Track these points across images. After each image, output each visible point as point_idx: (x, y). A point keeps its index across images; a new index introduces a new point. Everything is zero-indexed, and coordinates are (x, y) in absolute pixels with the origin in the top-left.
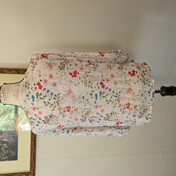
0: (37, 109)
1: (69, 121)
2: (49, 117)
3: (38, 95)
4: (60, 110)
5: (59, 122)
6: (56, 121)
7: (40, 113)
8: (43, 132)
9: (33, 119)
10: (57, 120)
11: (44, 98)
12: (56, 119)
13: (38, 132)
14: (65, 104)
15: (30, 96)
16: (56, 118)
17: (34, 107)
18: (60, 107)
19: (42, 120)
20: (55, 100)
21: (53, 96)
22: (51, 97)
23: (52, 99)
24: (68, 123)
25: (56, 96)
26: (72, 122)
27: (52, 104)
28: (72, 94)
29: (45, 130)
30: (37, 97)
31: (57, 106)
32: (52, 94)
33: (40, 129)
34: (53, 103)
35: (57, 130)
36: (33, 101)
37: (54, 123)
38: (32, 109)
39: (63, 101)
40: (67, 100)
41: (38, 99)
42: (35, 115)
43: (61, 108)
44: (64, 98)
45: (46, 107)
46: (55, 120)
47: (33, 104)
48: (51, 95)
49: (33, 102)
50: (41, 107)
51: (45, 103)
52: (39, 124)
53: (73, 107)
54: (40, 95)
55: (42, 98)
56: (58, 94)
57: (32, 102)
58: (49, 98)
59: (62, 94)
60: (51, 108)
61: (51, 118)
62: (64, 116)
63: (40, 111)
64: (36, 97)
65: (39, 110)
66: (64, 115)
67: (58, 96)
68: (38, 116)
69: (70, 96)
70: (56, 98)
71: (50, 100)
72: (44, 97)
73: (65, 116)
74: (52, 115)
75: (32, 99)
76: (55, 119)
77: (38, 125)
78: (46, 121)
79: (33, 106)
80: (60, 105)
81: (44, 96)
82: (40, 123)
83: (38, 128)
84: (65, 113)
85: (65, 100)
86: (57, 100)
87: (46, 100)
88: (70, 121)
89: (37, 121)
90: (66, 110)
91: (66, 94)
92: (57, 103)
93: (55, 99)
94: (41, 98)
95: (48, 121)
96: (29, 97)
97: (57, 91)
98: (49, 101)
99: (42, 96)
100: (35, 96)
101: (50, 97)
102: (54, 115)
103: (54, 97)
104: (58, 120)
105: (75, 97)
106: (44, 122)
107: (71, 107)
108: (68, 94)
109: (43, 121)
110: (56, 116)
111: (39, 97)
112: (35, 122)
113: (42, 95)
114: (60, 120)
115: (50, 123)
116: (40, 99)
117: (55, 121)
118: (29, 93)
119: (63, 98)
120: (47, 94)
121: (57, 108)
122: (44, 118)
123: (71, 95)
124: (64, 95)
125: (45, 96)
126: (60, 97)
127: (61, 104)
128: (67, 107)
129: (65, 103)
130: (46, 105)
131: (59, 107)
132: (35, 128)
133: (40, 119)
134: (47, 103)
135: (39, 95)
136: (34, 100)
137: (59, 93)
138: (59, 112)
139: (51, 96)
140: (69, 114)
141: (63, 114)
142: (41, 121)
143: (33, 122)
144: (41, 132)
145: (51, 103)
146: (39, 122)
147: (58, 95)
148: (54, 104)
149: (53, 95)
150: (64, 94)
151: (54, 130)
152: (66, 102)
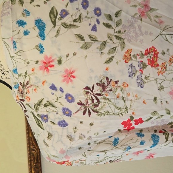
0: (55, 63)
1: (155, 99)
2: (97, 89)
3: (56, 17)
4: (130, 63)
5: (128, 107)
6: (121, 104)
7: (69, 76)
8: (80, 148)
9: (45, 106)
10: (123, 98)
11: (75, 24)
12: (121, 95)
13: (64, 148)
14: (141, 41)
15: (30, 22)
16: (119, 92)
17: (46, 57)
18: (129, 51)
19: (77, 101)
20: (111, 31)
21: (103, 19)
22: (98, 22)
23: (101, 28)
24: (154, 108)
25: (109, 17)
26: (164, 102)
27: (104, 43)
28: (152, 14)
29: (85, 141)
30: (54, 23)
31: (119, 49)
32: (97, 12)
33: (71, 139)
34: (106, 39)
35: (122, 137)
36: (42, 36)
37: (113, 107)
38: (41, 68)
39: (132, 34)
40: (143, 30)
41: (57, 28)
42: (53, 87)
43: (132, 54)
44: (136, 25)
45: (85, 52)
46: (118, 97)
47: (41, 49)
48: (96, 14)
49: (42, 42)
50: (71, 55)
51: (81, 38)
52: (66, 119)
53: (164, 53)
54: (62, 17)
55: (69, 23)
56: (115, 12)
57: (39, 41)
58: (92, 24)
59: (127, 13)
60: (103, 56)
61: (104, 90)
62: (141, 84)
63: (66, 71)
64: (49, 25)
65: (65, 65)
66: (143, 77)
67: (117, 19)
68: (62, 90)
69: (150, 19)
70: (111, 23)
71: (94, 29)
72: (75, 21)
73: (144, 82)
74: (107, 79)
75: (38, 30)
76: (117, 93)
77: (63, 124)
78: (90, 102)
79: (41, 57)
80: (128, 46)
81: (74, 18)
82: (69, 114)
83: (65, 134)
84: (145, 71)
85: (137, 29)
86: (117, 30)
87: (84, 28)
88: (158, 101)
89: (60, 108)
90: (145, 60)
91: (136, 14)
92: (118, 38)
93: (108, 26)
94: (65, 26)
95: (95, 101)
96: (26, 28)
97: (110, 4)
98: (93, 33)
99: (68, 20)
100: (46, 19)
101: (94, 22)
102: (114, 80)
103: (107, 21)
104: (125, 96)
105: (161, 22)
106: (83, 108)
107: (159, 50)
108: (142, 14)
109: (80, 104)
110: (120, 84)
111: (59, 23)
112: (52, 117)
113: (68, 16)
114: (131, 97)
115: (102, 111)
116: (63, 29)
117: (118, 100)
118: (27, 13)
119: (132, 25)
120: (84, 12)
121: (119, 55)
122: (82, 91)
123: (152, 18)
124: (133, 17)
125: (77, 17)
126: (123, 23)
127: (130, 41)
128: (148, 52)
129: (141, 37)
130: (86, 47)
131: (125, 50)
132: (55, 137)
133: (69, 98)
134: (87, 40)
135: (59, 16)
136: (46, 33)
137: (117, 10)
138: (125, 67)
139: (96, 17)
140: (157, 76)
141: (138, 74)
142: (73, 107)
143: (45, 118)
144: (74, 148)
145: (101, 39)
146: (67, 112)
147: (117, 15)
148: (109, 41)
149: (102, 14)
150: (133, 14)
151: (112, 139)
152: (142, 35)
